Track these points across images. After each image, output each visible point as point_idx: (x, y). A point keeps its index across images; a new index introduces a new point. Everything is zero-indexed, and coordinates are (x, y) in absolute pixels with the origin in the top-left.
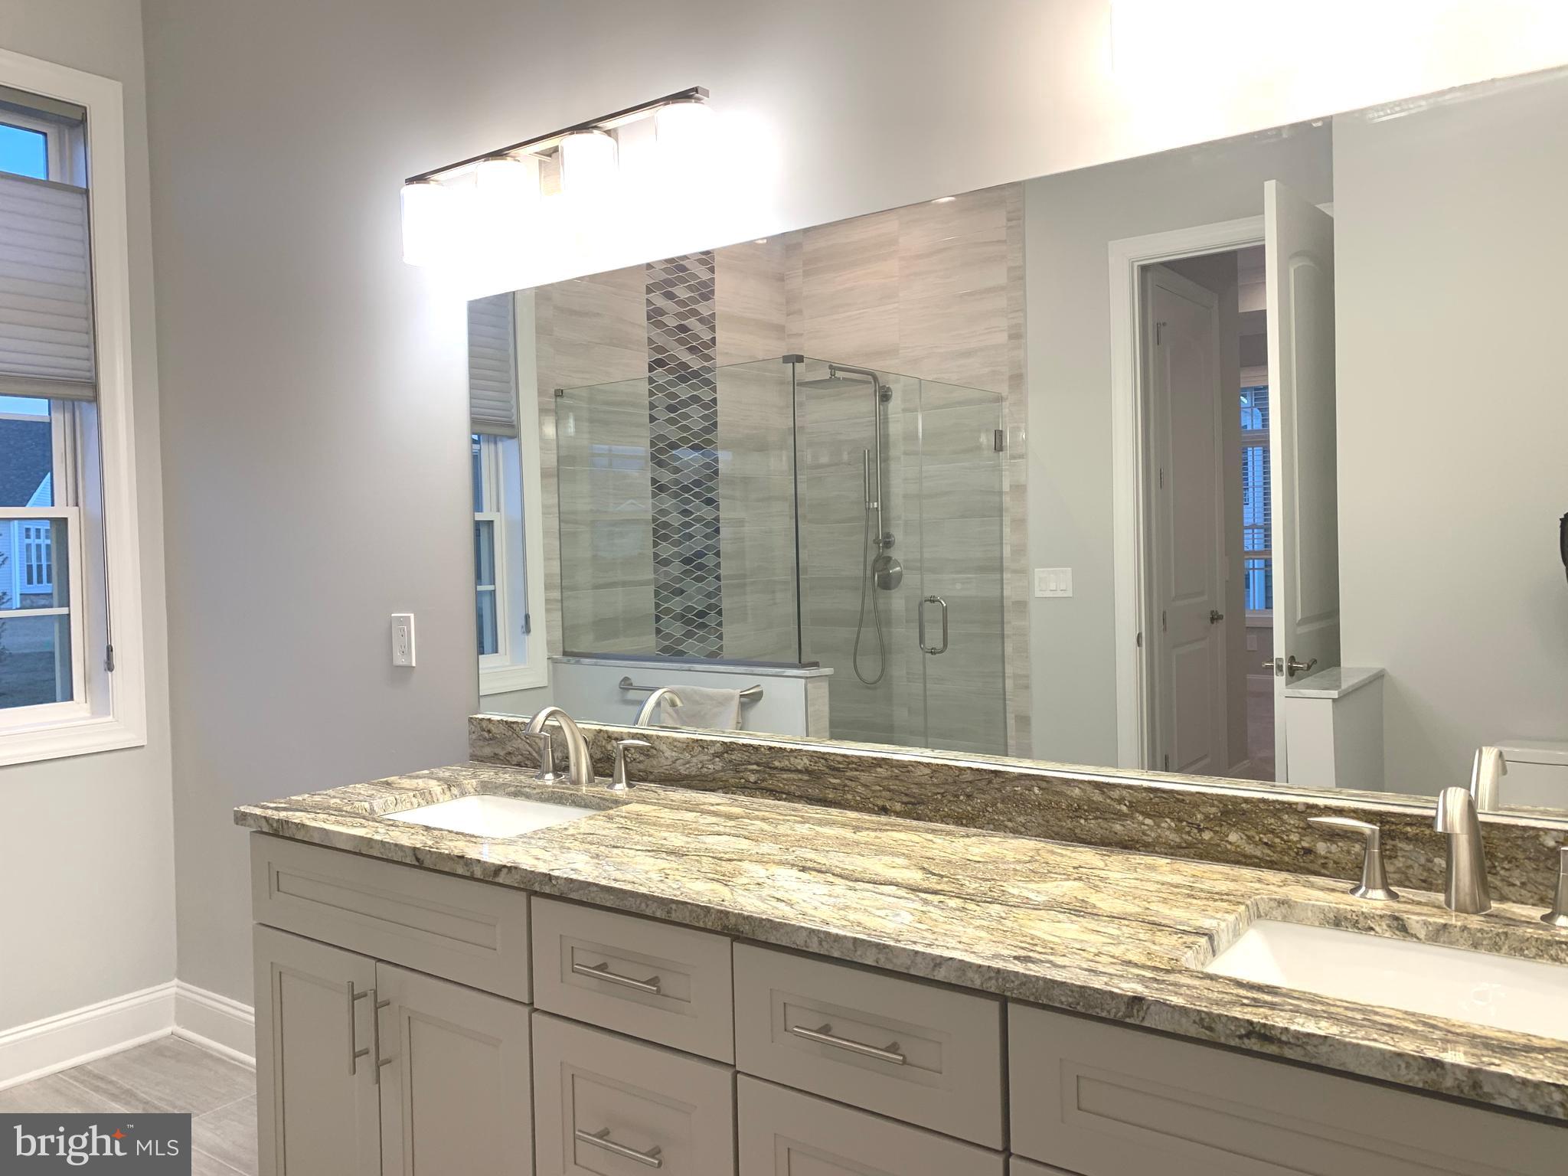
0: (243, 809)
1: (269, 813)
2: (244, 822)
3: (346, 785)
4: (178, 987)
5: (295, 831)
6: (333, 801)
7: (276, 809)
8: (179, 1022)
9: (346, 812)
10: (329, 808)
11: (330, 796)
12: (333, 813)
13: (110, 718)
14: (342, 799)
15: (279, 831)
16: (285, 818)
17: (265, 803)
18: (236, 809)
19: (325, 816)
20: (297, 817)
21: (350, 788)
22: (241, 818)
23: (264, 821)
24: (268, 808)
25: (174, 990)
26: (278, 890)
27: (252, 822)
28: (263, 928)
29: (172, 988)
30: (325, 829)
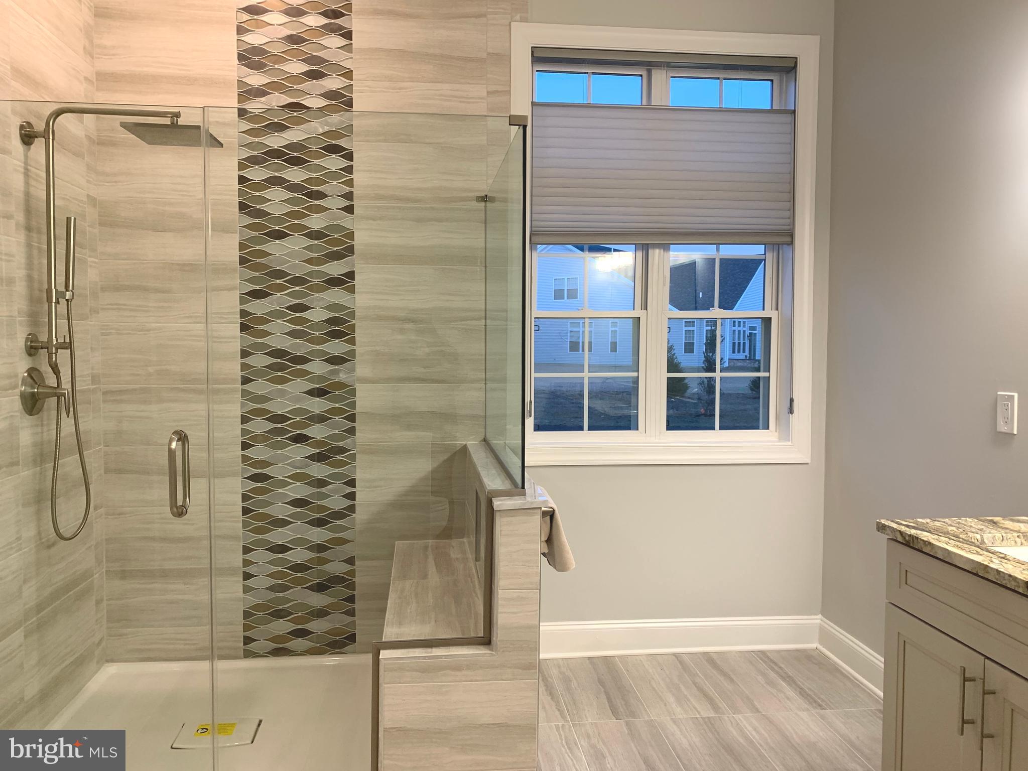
0: (883, 521)
1: (903, 528)
2: (884, 531)
3: (959, 518)
4: (821, 620)
5: (923, 546)
6: (950, 528)
7: (908, 526)
8: (821, 643)
9: (963, 539)
10: (948, 533)
11: (947, 524)
12: (952, 538)
13: (790, 443)
14: (958, 528)
15: (910, 543)
16: (915, 535)
17: (898, 520)
18: (878, 520)
19: (947, 539)
20: (925, 536)
21: (963, 520)
22: (882, 528)
23: (898, 533)
24: (901, 524)
25: (819, 621)
26: (906, 584)
27: (890, 533)
28: (893, 607)
29: (817, 619)
30: (948, 550)
